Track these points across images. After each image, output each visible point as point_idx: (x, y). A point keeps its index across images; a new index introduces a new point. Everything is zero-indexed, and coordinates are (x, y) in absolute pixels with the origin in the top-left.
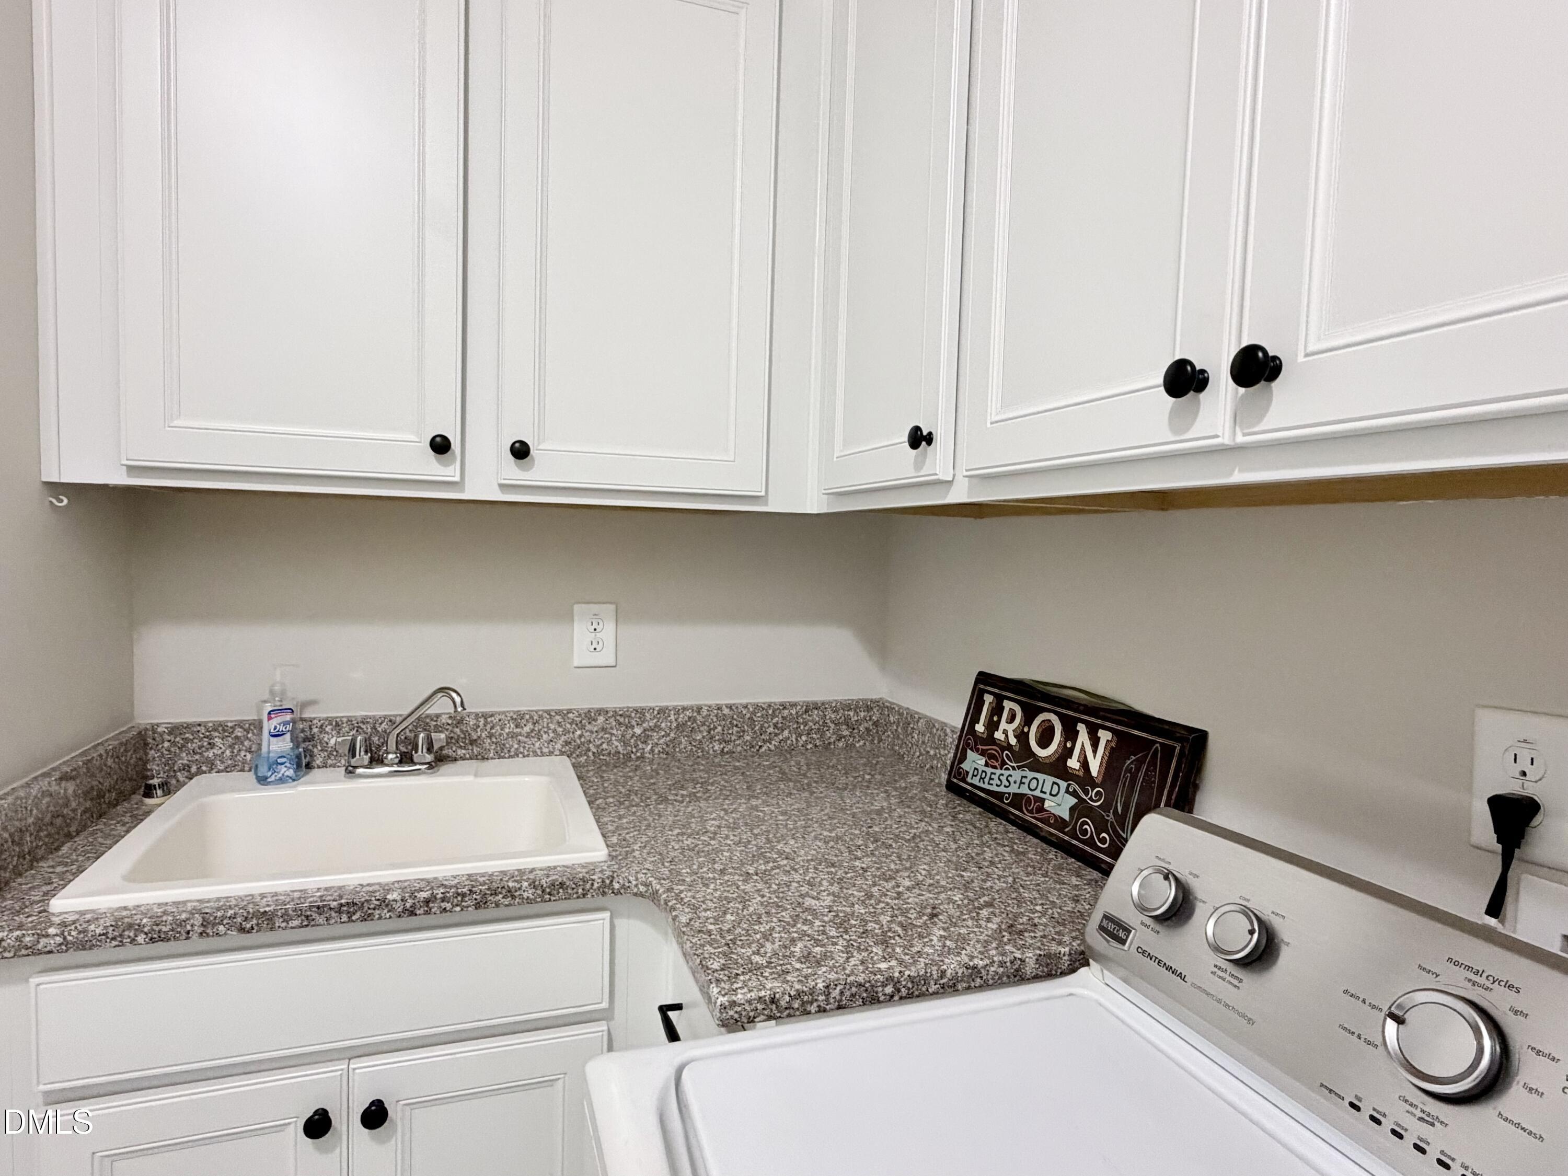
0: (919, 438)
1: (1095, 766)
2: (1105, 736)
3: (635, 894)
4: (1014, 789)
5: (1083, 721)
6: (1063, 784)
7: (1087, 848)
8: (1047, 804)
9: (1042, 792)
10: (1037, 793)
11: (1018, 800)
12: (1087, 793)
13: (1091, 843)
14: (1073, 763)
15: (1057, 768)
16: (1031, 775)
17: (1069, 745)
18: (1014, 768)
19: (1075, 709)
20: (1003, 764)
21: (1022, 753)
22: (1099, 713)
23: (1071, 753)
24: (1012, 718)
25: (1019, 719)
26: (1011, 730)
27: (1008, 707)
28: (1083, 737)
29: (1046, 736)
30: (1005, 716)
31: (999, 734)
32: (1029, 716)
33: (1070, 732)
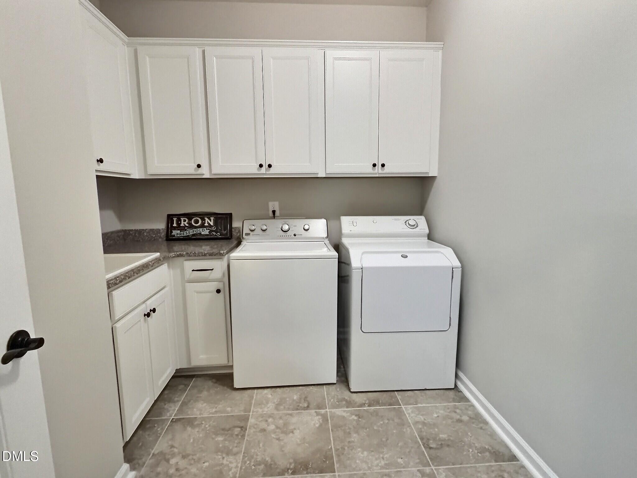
1: (212, 224)
2: (212, 218)
3: (172, 257)
4: (191, 234)
5: (206, 217)
6: (205, 229)
7: (215, 237)
8: (202, 233)
9: (200, 231)
10: (199, 232)
11: (193, 235)
12: (212, 228)
13: (216, 235)
14: (206, 224)
15: (203, 226)
16: (195, 230)
17: (204, 222)
18: (190, 230)
19: (203, 216)
20: (186, 230)
21: (191, 226)
22: (209, 215)
23: (205, 223)
24: (185, 221)
25: (187, 221)
26: (185, 223)
27: (182, 219)
28: (207, 220)
29: (197, 222)
30: (182, 221)
31: (182, 225)
32: (190, 219)
33: (203, 220)
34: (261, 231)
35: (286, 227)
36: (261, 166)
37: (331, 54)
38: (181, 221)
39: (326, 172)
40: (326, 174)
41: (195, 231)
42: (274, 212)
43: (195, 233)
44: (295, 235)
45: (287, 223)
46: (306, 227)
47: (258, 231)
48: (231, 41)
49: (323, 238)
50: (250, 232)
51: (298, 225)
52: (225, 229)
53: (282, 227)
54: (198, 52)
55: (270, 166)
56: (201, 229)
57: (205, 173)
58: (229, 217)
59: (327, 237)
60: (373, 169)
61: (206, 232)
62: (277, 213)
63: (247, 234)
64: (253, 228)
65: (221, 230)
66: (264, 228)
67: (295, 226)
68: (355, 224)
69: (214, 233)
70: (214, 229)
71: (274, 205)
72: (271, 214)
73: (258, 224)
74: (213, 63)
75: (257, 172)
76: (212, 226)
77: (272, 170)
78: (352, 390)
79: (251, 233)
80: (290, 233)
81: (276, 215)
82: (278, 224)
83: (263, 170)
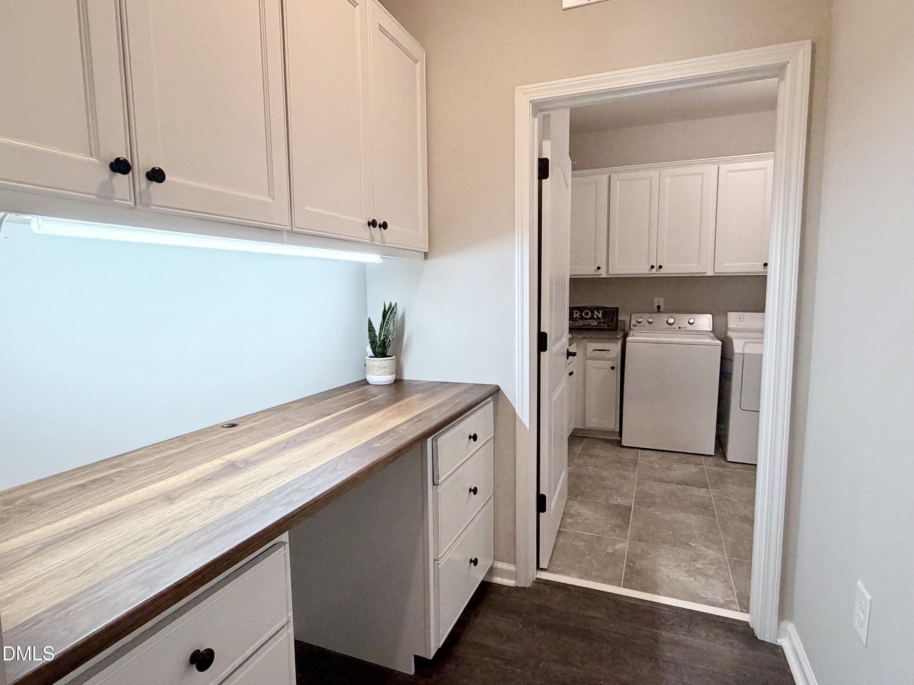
0: (599, 268)
1: (600, 316)
2: (601, 312)
4: (582, 324)
6: (595, 320)
7: (603, 328)
8: (592, 324)
10: (589, 323)
11: (584, 325)
13: (603, 326)
14: (595, 317)
15: (592, 318)
16: (585, 321)
18: (581, 321)
19: (593, 309)
20: (577, 321)
21: (582, 318)
22: (598, 309)
23: (594, 315)
24: (577, 313)
25: (579, 313)
26: (577, 315)
27: (575, 311)
28: (596, 312)
29: (587, 314)
30: (575, 313)
31: (574, 316)
32: (581, 312)
33: (593, 312)
34: (648, 324)
35: (671, 321)
36: (652, 267)
37: (724, 167)
38: (573, 313)
39: (714, 271)
40: (714, 273)
41: (587, 322)
42: (659, 307)
43: (585, 323)
44: (679, 328)
45: (673, 317)
46: (692, 321)
47: (645, 323)
48: (633, 167)
49: (708, 331)
50: (636, 323)
51: (683, 320)
52: (612, 321)
53: (667, 320)
54: (605, 178)
55: (660, 267)
56: (591, 321)
57: (603, 274)
58: (615, 311)
59: (712, 331)
60: (764, 268)
61: (595, 323)
62: (662, 309)
63: (634, 326)
64: (640, 320)
65: (608, 322)
66: (651, 320)
67: (680, 320)
68: (742, 320)
69: (602, 325)
70: (601, 320)
71: (659, 301)
72: (656, 309)
73: (644, 318)
74: (617, 184)
75: (648, 272)
76: (601, 318)
77: (662, 271)
78: (728, 460)
79: (638, 325)
80: (676, 326)
81: (660, 310)
82: (664, 317)
83: (654, 270)
